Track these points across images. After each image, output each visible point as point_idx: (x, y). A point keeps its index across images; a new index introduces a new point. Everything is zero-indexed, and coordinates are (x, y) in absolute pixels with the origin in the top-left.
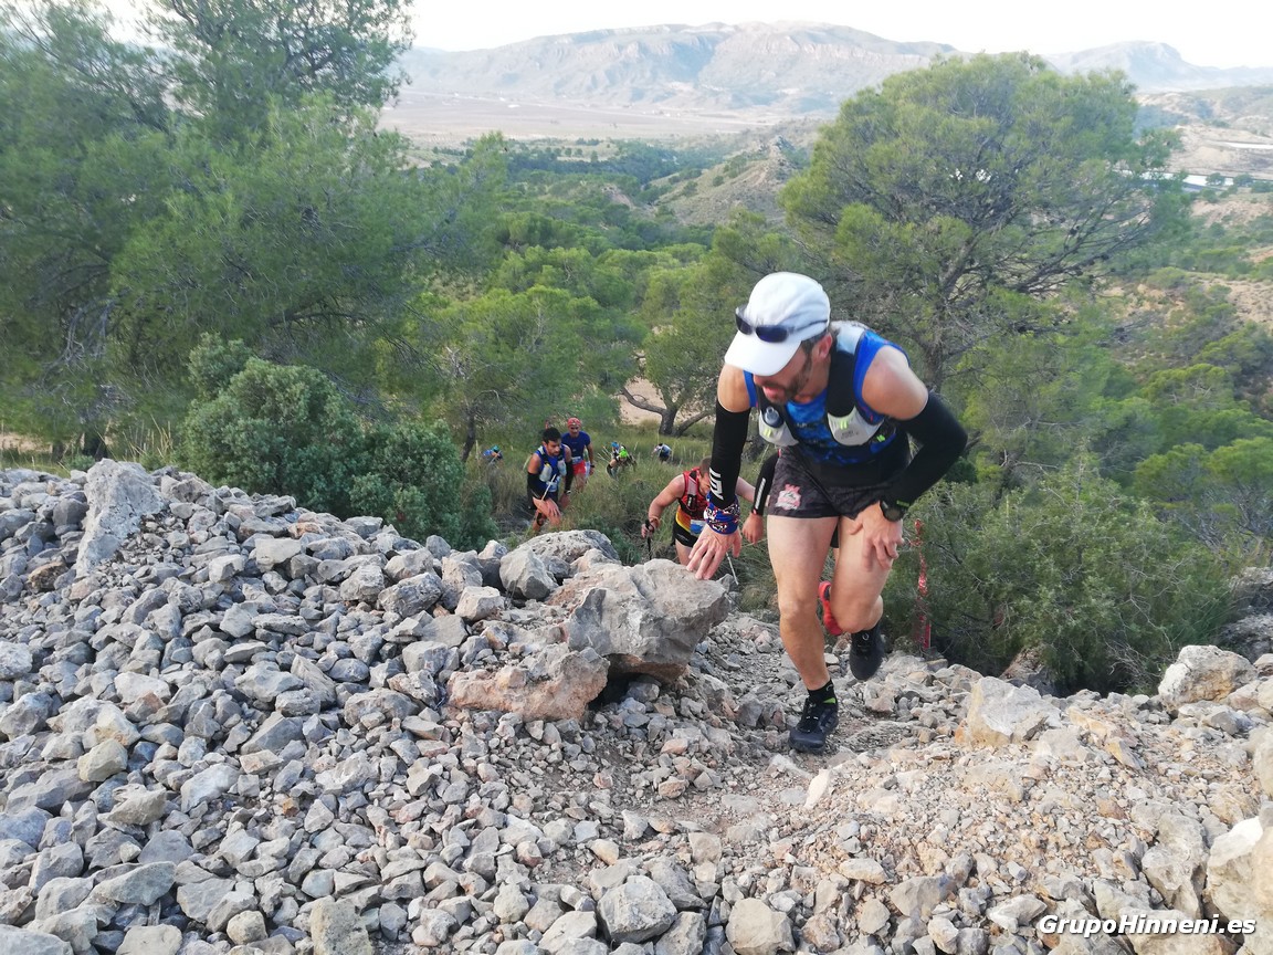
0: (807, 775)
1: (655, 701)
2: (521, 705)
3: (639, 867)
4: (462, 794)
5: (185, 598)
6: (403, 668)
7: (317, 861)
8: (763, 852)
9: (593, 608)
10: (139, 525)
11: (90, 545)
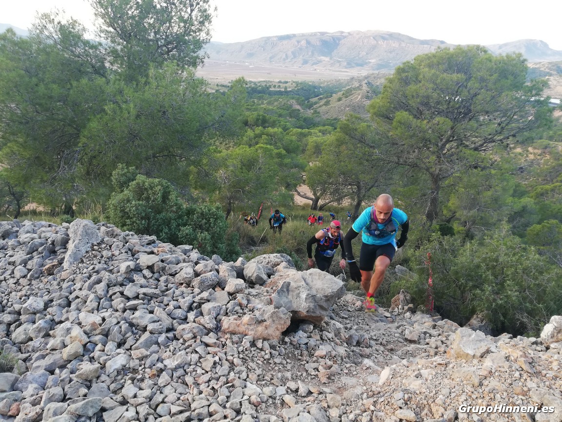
0: (379, 369)
1: (311, 333)
2: (253, 332)
3: (304, 408)
4: (226, 372)
5: (109, 280)
6: (202, 314)
7: (163, 399)
8: (360, 404)
9: (285, 290)
10: (91, 248)
11: (70, 255)
